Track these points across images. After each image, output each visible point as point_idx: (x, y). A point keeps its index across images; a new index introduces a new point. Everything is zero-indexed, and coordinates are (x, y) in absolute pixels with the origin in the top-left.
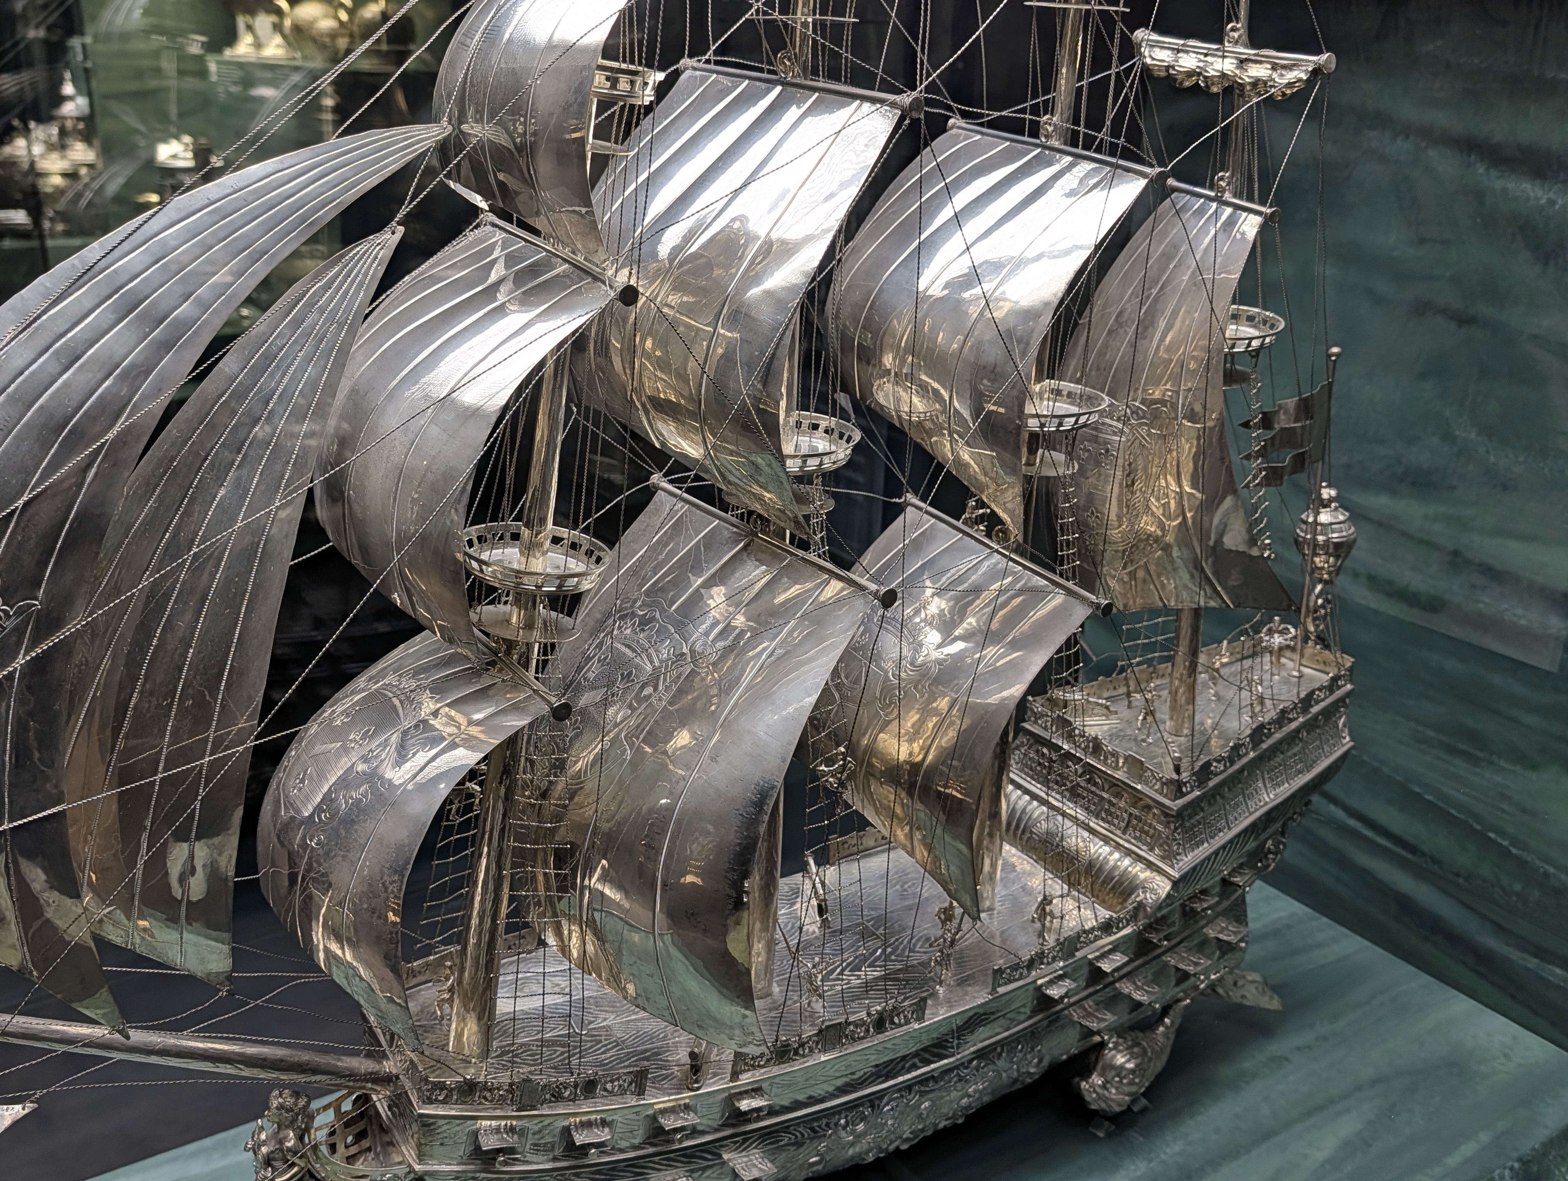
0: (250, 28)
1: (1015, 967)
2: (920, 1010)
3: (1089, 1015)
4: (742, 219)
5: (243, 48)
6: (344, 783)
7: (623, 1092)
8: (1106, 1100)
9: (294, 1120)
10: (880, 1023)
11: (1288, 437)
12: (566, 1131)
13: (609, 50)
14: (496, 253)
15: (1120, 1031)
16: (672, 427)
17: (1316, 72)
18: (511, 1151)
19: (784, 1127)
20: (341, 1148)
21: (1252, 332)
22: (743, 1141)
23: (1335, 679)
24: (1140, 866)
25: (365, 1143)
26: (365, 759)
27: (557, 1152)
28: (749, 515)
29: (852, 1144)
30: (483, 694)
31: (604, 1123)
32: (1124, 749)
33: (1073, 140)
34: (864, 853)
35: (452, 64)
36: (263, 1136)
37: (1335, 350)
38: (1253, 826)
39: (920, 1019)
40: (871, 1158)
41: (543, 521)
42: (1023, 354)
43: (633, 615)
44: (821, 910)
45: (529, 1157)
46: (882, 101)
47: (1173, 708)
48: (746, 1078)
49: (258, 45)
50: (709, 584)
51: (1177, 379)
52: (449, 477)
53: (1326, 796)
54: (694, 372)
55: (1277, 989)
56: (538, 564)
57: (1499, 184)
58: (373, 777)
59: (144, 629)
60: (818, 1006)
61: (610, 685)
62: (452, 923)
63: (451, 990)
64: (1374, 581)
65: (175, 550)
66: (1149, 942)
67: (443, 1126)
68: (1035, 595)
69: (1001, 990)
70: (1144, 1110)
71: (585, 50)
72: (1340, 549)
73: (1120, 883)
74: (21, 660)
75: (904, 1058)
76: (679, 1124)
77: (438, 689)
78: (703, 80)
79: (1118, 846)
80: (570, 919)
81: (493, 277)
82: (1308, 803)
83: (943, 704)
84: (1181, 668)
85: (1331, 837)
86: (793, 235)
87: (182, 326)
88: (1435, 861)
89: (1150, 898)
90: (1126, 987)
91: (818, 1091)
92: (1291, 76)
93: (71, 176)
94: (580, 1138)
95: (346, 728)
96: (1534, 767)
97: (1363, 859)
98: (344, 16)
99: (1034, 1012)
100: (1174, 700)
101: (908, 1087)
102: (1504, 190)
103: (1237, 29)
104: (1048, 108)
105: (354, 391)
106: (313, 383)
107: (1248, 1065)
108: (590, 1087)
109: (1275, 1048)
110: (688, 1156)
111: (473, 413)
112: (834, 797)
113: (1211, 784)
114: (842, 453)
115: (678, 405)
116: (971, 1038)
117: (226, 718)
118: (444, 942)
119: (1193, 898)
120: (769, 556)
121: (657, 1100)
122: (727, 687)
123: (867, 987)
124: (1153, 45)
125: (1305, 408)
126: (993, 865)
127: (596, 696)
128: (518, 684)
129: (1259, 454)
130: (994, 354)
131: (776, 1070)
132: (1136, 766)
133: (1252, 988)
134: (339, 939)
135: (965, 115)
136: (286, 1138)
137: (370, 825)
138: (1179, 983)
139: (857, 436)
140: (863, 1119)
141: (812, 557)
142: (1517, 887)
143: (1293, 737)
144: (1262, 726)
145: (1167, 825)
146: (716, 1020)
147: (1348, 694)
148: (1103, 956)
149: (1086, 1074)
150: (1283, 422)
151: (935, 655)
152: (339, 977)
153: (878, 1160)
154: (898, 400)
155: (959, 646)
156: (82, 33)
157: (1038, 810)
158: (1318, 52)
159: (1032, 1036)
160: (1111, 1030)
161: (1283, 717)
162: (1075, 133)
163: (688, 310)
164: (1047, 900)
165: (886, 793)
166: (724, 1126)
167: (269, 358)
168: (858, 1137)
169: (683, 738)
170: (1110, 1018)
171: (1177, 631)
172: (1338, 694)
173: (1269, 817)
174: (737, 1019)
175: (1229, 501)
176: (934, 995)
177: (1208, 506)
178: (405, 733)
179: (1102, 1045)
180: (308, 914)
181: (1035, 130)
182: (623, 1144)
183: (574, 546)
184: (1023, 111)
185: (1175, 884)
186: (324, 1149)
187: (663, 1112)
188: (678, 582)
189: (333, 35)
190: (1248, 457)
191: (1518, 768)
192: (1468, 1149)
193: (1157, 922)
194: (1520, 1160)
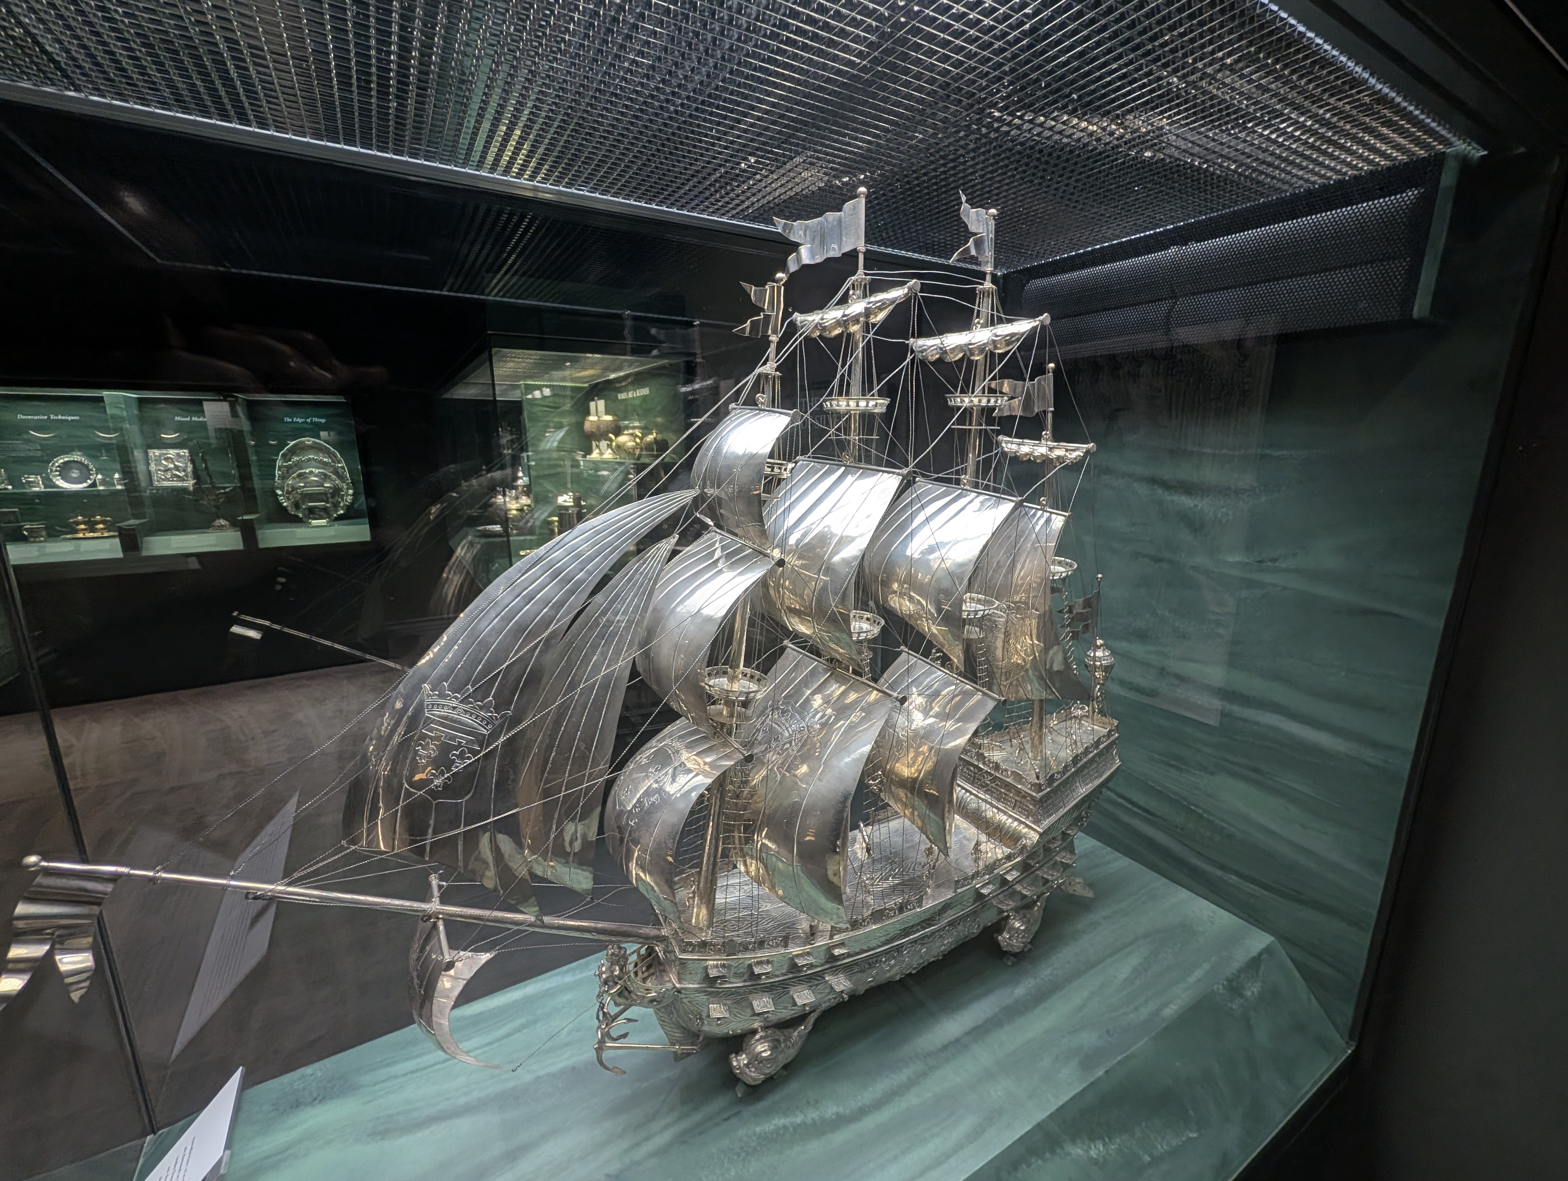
0: (598, 446)
1: (966, 879)
2: (920, 902)
3: (1001, 902)
4: (829, 527)
5: (595, 455)
6: (647, 793)
7: (778, 946)
8: (1012, 946)
9: (618, 961)
10: (901, 909)
11: (1080, 617)
12: (750, 966)
13: (771, 455)
14: (717, 545)
15: (1016, 910)
16: (797, 619)
17: (1087, 452)
18: (724, 977)
19: (855, 963)
20: (640, 973)
21: (1062, 569)
22: (835, 970)
23: (1110, 731)
24: (1022, 826)
25: (652, 971)
26: (656, 782)
27: (746, 977)
28: (831, 660)
29: (889, 971)
30: (710, 749)
31: (768, 962)
32: (1011, 768)
33: (976, 485)
34: (887, 819)
35: (700, 463)
36: (604, 969)
37: (1100, 576)
38: (1076, 805)
39: (920, 906)
40: (898, 978)
41: (738, 667)
42: (960, 584)
43: (778, 708)
44: (868, 850)
45: (732, 980)
46: (893, 473)
47: (1032, 747)
48: (837, 938)
49: (601, 454)
50: (813, 693)
51: (1027, 591)
52: (699, 648)
53: (1109, 789)
54: (808, 596)
55: (1090, 885)
56: (736, 687)
57: (1169, 498)
58: (660, 790)
59: (557, 723)
60: (870, 899)
61: (769, 742)
62: (694, 858)
63: (694, 892)
64: (1122, 683)
65: (573, 686)
66: (1029, 865)
67: (691, 965)
68: (967, 695)
69: (959, 891)
70: (1030, 950)
71: (761, 456)
72: (1107, 669)
73: (1013, 835)
74: (502, 739)
75: (913, 926)
76: (805, 962)
77: (690, 747)
78: (808, 465)
79: (1010, 816)
80: (752, 857)
81: (716, 557)
82: (1101, 793)
83: (925, 748)
84: (1035, 727)
85: (1109, 807)
86: (853, 535)
87: (579, 583)
88: (1164, 820)
89: (1029, 842)
90: (1018, 888)
91: (873, 943)
92: (1075, 455)
93: (521, 510)
94: (757, 970)
95: (648, 765)
96: (1212, 773)
97: (1126, 818)
98: (638, 440)
99: (975, 901)
100: (1033, 742)
101: (915, 941)
102: (1172, 501)
103: (1047, 433)
104: (964, 471)
105: (655, 609)
106: (637, 607)
107: (1079, 926)
108: (761, 944)
109: (1092, 917)
110: (810, 978)
111: (709, 619)
112: (877, 797)
113: (1055, 784)
114: (876, 630)
115: (799, 610)
116: (944, 915)
117: (595, 764)
118: (690, 868)
119: (1049, 842)
120: (841, 680)
121: (795, 950)
122: (824, 744)
123: (894, 888)
124: (1007, 442)
125: (1087, 604)
126: (950, 826)
127: (763, 748)
128: (726, 744)
129: (1069, 625)
130: (946, 584)
131: (851, 934)
132: (1018, 777)
133: (1079, 886)
134: (644, 871)
135: (924, 476)
136: (615, 970)
137: (659, 814)
138: (1044, 884)
139: (883, 622)
140: (894, 958)
141: (864, 680)
142: (1208, 834)
143: (1092, 761)
144: (1077, 756)
145: (1035, 806)
146: (824, 910)
147: (1117, 738)
148: (1007, 872)
149: (1000, 931)
150: (1078, 609)
151: (921, 724)
152: (642, 889)
153: (901, 979)
154: (901, 605)
155: (932, 720)
156: (527, 451)
157: (969, 797)
158: (1087, 443)
159: (974, 913)
160: (1012, 909)
161: (1087, 751)
162: (977, 483)
163: (803, 567)
164: (978, 844)
165: (902, 793)
166: (827, 962)
167: (617, 596)
168: (892, 967)
169: (804, 769)
170: (1012, 904)
171: (1032, 708)
172: (1112, 739)
173: (1083, 801)
174: (835, 911)
175: (1055, 648)
176: (926, 893)
177: (1046, 650)
178: (675, 768)
179: (1008, 916)
180: (629, 858)
181: (958, 482)
182: (778, 973)
183: (752, 677)
184: (952, 473)
185: (1041, 835)
186: (632, 975)
187: (797, 956)
188: (798, 691)
189: (634, 448)
190: (1063, 626)
191: (1202, 774)
192: (1198, 973)
193: (1033, 854)
194: (1227, 980)
